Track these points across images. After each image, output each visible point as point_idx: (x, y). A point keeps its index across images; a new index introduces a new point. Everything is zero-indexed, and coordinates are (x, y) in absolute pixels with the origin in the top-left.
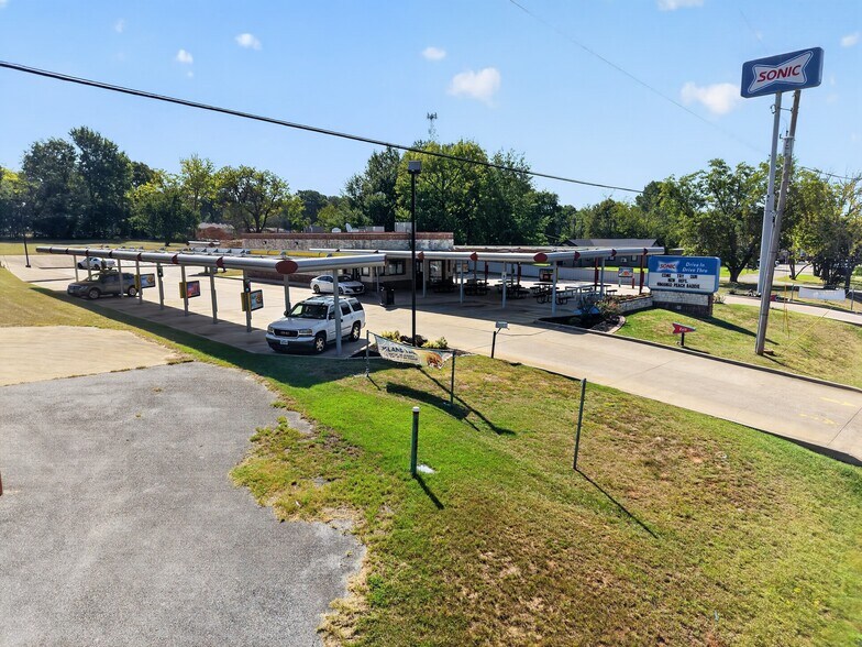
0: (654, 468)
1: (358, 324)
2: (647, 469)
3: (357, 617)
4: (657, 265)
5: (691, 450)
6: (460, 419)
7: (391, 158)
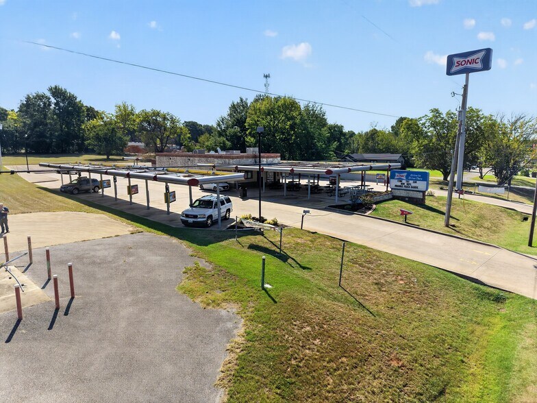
0: (380, 286)
1: (229, 210)
2: (376, 287)
3: (242, 345)
4: (395, 175)
5: (400, 277)
6: (285, 262)
7: (243, 106)
